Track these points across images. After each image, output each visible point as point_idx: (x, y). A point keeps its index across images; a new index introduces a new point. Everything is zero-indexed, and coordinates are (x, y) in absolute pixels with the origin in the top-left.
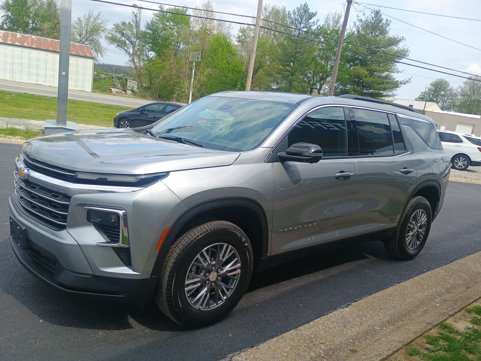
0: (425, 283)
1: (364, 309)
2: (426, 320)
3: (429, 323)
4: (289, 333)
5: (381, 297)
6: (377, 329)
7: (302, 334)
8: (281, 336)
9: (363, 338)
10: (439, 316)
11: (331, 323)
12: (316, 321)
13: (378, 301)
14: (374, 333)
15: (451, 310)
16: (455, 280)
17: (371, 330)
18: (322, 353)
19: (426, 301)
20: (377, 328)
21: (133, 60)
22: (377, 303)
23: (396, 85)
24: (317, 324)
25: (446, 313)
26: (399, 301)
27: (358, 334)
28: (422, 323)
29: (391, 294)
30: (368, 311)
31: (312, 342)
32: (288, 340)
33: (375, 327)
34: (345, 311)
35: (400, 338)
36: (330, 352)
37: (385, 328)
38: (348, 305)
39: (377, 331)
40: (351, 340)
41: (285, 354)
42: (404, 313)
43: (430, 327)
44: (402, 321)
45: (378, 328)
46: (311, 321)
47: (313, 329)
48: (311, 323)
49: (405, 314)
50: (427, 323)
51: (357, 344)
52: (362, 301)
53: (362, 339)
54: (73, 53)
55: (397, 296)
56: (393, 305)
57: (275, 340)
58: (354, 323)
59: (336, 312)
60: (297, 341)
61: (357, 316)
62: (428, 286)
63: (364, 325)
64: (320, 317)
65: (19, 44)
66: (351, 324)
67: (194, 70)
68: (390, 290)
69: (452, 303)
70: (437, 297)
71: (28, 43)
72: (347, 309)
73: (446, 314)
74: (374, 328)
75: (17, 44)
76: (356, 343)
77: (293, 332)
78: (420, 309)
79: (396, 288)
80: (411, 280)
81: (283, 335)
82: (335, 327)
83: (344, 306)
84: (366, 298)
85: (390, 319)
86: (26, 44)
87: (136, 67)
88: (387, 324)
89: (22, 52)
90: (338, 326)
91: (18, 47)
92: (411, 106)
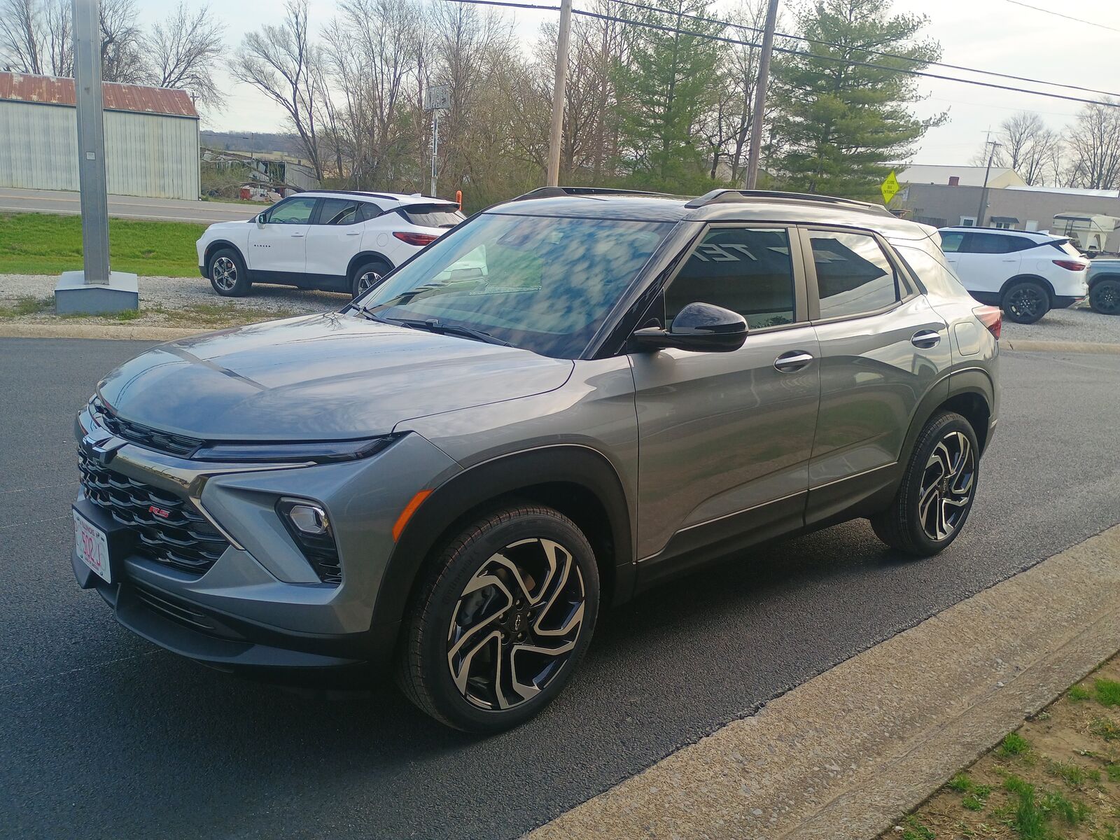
0: (968, 627)
1: (800, 714)
2: (963, 736)
3: (969, 746)
4: (582, 809)
6: (832, 771)
7: (619, 808)
8: (558, 821)
9: (792, 802)
10: (998, 721)
11: (706, 767)
12: (664, 763)
13: (838, 689)
14: (825, 782)
15: (1033, 700)
16: (1049, 611)
17: (814, 775)
19: (969, 677)
20: (833, 768)
21: (296, 115)
22: (837, 693)
23: (914, 131)
24: (664, 774)
25: (1018, 710)
26: (897, 685)
27: (778, 791)
28: (953, 746)
29: (875, 665)
30: (811, 720)
31: (647, 829)
32: (578, 830)
33: (827, 766)
34: (747, 728)
35: (888, 796)
37: (854, 766)
38: (757, 709)
39: (832, 775)
40: (759, 812)
42: (908, 715)
43: (974, 757)
44: (901, 738)
45: (836, 767)
46: (648, 766)
47: (654, 790)
48: (648, 771)
49: (912, 719)
50: (964, 745)
51: (775, 819)
52: (796, 692)
53: (789, 806)
54: (150, 110)
55: (891, 670)
56: (879, 697)
59: (722, 733)
60: (603, 829)
61: (780, 738)
62: (976, 634)
63: (799, 763)
64: (678, 749)
65: (20, 98)
66: (760, 762)
67: (437, 131)
68: (875, 654)
69: (1038, 678)
70: (1000, 661)
71: (40, 95)
72: (752, 720)
73: (1019, 714)
74: (825, 768)
75: (14, 97)
76: (772, 820)
77: (596, 803)
78: (952, 702)
79: (890, 648)
80: (932, 620)
81: (566, 816)
82: (715, 776)
83: (746, 711)
84: (806, 684)
85: (869, 737)
86: (35, 98)
87: (303, 134)
88: (861, 753)
89: (27, 115)
90: (726, 772)
91: (15, 105)
92: (954, 180)
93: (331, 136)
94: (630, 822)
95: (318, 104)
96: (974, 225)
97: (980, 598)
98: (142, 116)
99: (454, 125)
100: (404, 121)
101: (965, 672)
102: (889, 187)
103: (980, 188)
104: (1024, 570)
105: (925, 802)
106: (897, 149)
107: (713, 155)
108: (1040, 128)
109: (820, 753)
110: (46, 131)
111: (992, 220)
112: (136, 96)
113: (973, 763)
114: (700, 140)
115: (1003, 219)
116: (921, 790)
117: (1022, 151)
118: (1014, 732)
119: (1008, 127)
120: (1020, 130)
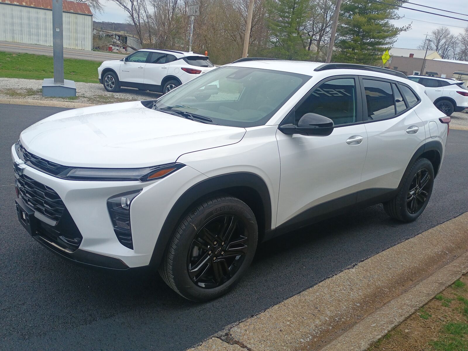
0: (434, 239)
1: (371, 269)
2: (438, 280)
3: (441, 284)
4: (292, 299)
5: (389, 255)
6: (386, 291)
7: (305, 299)
8: (283, 303)
9: (371, 302)
10: (452, 275)
11: (337, 286)
12: (320, 284)
13: (385, 260)
14: (383, 295)
15: (465, 268)
17: (379, 292)
18: (328, 319)
19: (436, 258)
20: (386, 290)
21: (132, 16)
22: (385, 262)
23: (395, 32)
24: (321, 288)
25: (459, 271)
26: (408, 259)
27: (365, 297)
28: (435, 283)
29: (399, 252)
30: (375, 271)
31: (317, 308)
32: (291, 307)
34: (351, 273)
35: (411, 301)
36: (336, 319)
37: (394, 290)
38: (354, 266)
39: (386, 292)
40: (358, 305)
41: (288, 323)
42: (413, 271)
43: (444, 288)
44: (412, 280)
46: (315, 285)
47: (318, 294)
48: (315, 287)
49: (415, 273)
50: (439, 283)
52: (369, 260)
53: (370, 303)
54: (72, 11)
55: (405, 254)
56: (402, 264)
57: (276, 307)
58: (361, 285)
59: (341, 274)
60: (300, 307)
61: (364, 277)
62: (438, 241)
63: (372, 287)
64: (325, 279)
65: (18, 4)
66: (357, 286)
67: (193, 25)
68: (398, 247)
69: (465, 259)
70: (447, 252)
71: (26, 3)
72: (353, 270)
73: (459, 273)
74: (383, 290)
75: (15, 3)
76: (364, 308)
77: (296, 298)
78: (430, 267)
79: (404, 245)
80: (420, 235)
81: (286, 302)
82: (341, 290)
83: (349, 267)
84: (372, 257)
85: (399, 279)
86: (24, 4)
87: (135, 24)
88: (396, 285)
89: (21, 11)
90: (345, 289)
91: (16, 7)
92: (412, 55)
93: (147, 25)
94: (310, 305)
95: (142, 11)
96: (419, 74)
97: (438, 228)
98: (69, 14)
99: (199, 23)
100: (178, 20)
101: (434, 256)
102: (385, 57)
103: (422, 59)
104: (455, 218)
105: (426, 304)
106: (388, 40)
107: (309, 40)
108: (448, 34)
109: (380, 284)
110: (29, 18)
111: (427, 73)
112: (66, 5)
113: (444, 290)
114: (303, 33)
115: (431, 73)
116: (425, 299)
117: (440, 44)
118: (459, 280)
119: (435, 33)
120: (439, 35)
